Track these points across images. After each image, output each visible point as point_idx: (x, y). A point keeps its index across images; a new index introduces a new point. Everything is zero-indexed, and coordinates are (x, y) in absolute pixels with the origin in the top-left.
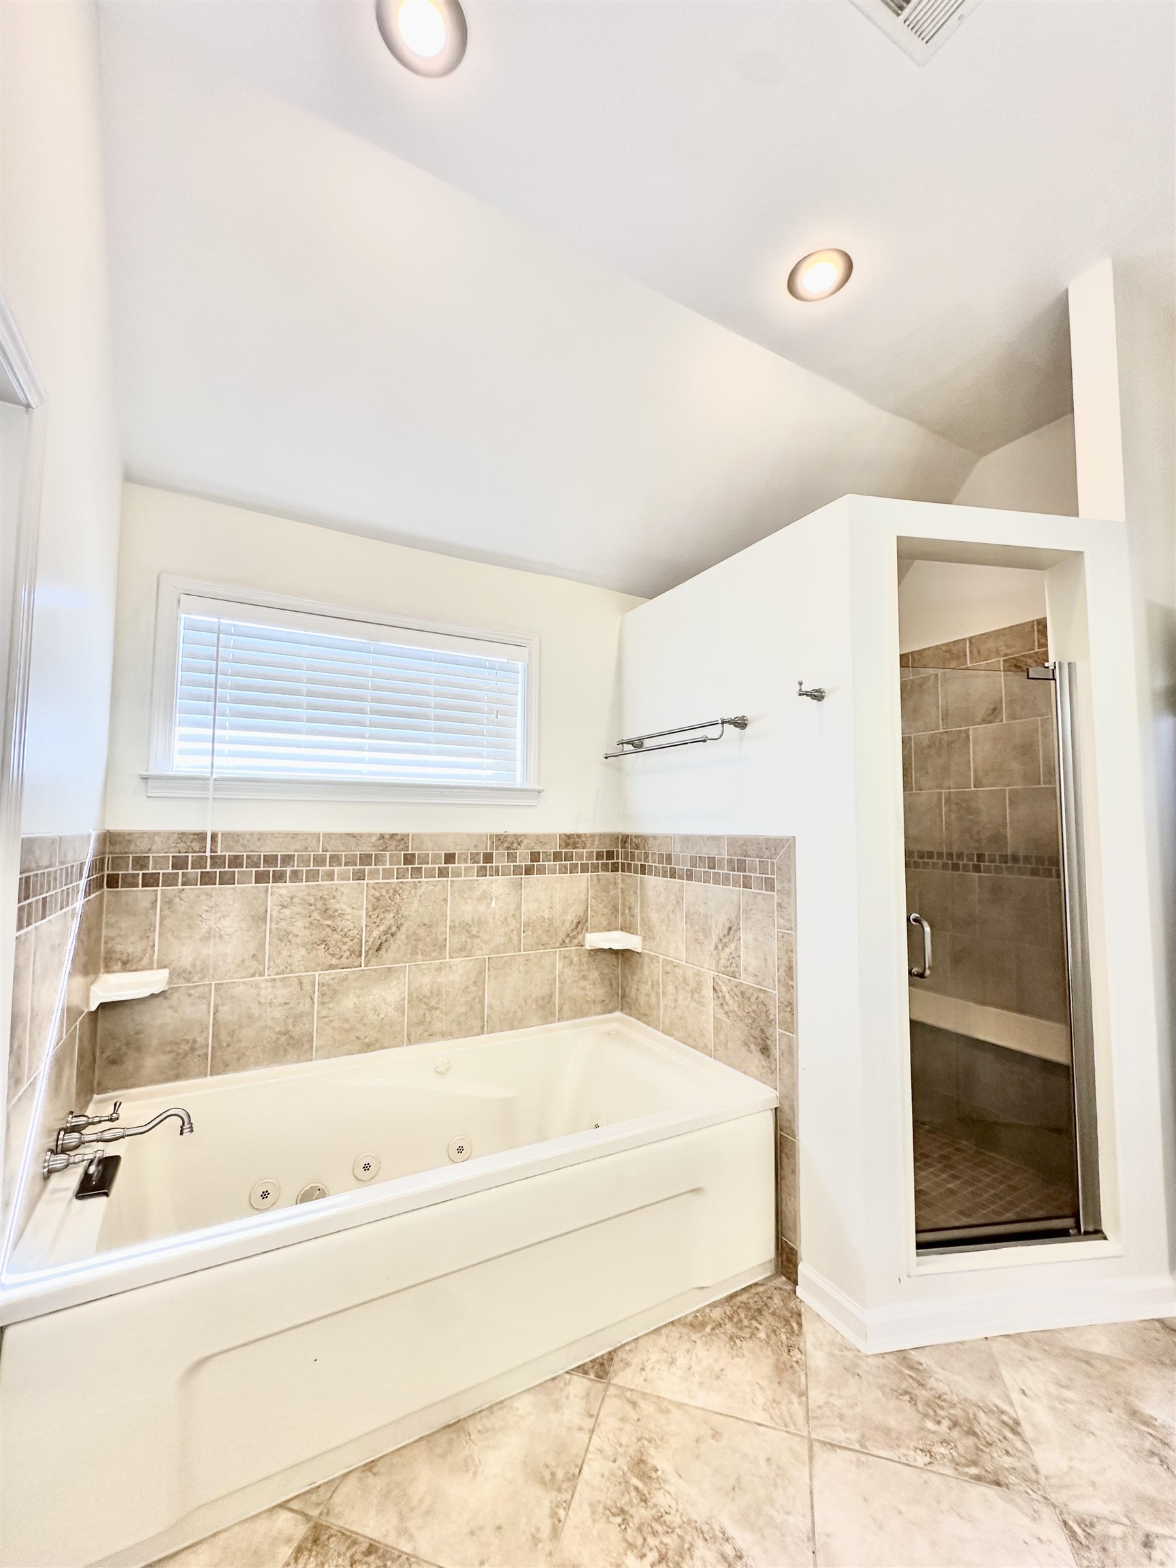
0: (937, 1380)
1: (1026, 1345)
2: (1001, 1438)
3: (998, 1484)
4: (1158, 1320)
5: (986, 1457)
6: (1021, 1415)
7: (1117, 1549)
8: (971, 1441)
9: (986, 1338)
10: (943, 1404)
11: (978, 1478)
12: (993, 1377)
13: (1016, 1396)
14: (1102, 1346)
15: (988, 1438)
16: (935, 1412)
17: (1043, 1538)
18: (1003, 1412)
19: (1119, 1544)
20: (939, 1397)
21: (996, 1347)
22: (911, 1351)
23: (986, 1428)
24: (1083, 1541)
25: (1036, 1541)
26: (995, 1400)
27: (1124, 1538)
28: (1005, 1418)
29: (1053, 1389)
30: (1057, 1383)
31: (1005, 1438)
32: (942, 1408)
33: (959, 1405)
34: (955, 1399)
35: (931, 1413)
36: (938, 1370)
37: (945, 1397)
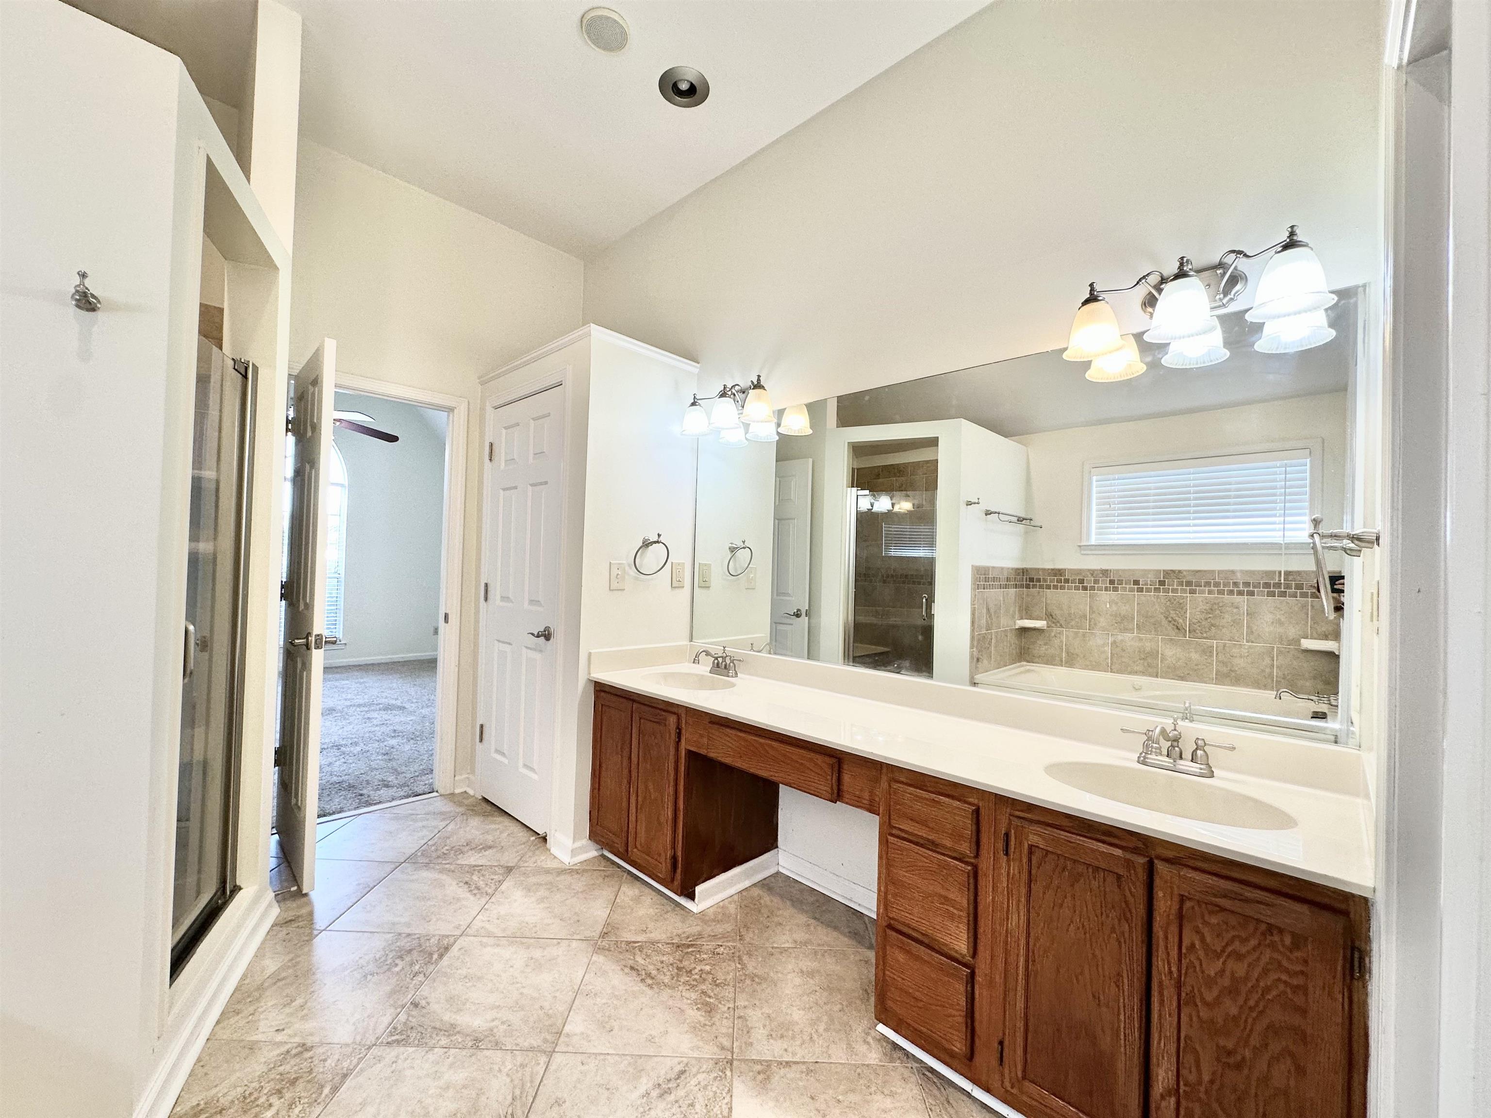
0: (224, 1096)
1: (237, 1013)
2: (310, 1060)
3: (345, 1076)
4: (272, 926)
5: (320, 1076)
6: (297, 1040)
7: (414, 1022)
8: (300, 1085)
9: (208, 1039)
10: (252, 1098)
11: (335, 1089)
12: (252, 1047)
13: (279, 1038)
14: (271, 965)
15: (305, 1070)
16: (257, 1106)
17: (394, 1059)
18: (288, 1052)
19: (410, 1019)
20: (245, 1098)
21: (224, 1035)
22: (174, 1112)
23: (296, 1068)
24: (403, 1037)
25: (394, 1065)
26: (271, 1054)
27: (409, 1015)
28: (294, 1052)
29: (288, 1010)
30: (285, 1006)
31: (311, 1058)
32: (256, 1099)
33: (262, 1084)
34: (255, 1085)
35: (258, 1109)
36: (214, 1091)
37: (247, 1093)
